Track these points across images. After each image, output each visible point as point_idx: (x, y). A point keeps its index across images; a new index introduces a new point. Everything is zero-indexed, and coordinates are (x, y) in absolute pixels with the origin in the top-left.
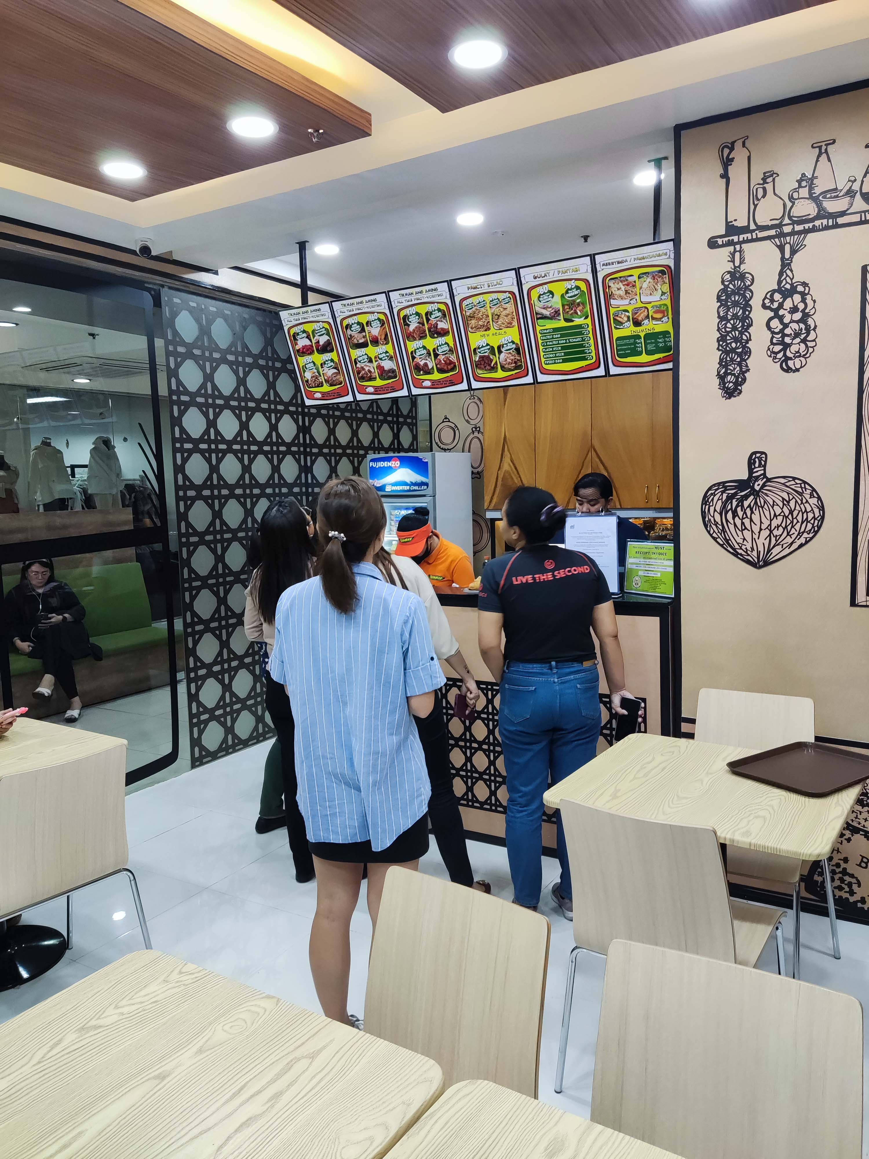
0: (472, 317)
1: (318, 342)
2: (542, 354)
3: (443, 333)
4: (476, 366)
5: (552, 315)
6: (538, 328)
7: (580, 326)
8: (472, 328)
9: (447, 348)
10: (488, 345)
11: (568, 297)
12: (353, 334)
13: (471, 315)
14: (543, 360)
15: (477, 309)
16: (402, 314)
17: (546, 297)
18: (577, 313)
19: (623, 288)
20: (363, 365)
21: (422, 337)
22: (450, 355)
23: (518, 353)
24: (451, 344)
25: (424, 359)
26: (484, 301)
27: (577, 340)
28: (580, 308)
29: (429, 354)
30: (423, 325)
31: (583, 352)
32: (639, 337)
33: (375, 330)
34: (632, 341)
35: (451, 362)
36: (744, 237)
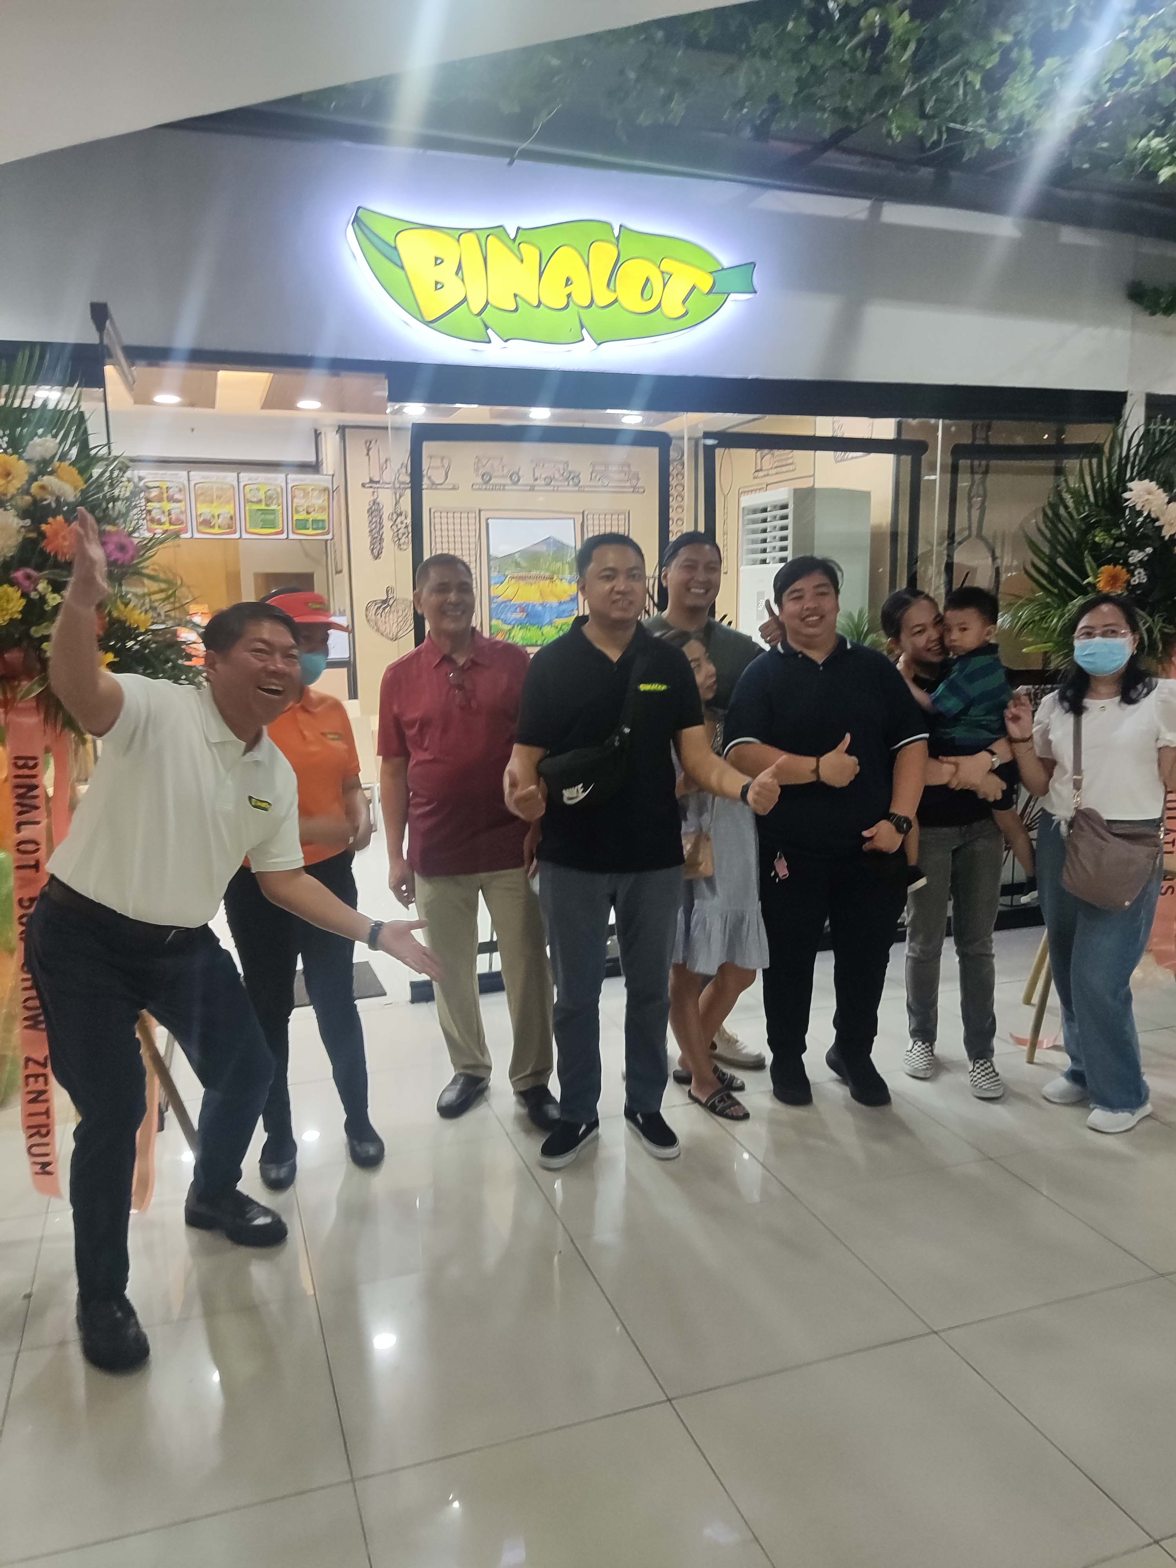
2: (247, 522)
3: (178, 501)
5: (258, 501)
6: (247, 507)
7: (274, 510)
8: (200, 501)
9: (180, 511)
10: (210, 512)
11: (269, 493)
14: (248, 526)
15: (206, 491)
17: (255, 491)
18: (272, 502)
22: (181, 515)
23: (232, 519)
24: (183, 509)
31: (275, 524)
32: (308, 520)
34: (305, 522)
36: (378, 485)
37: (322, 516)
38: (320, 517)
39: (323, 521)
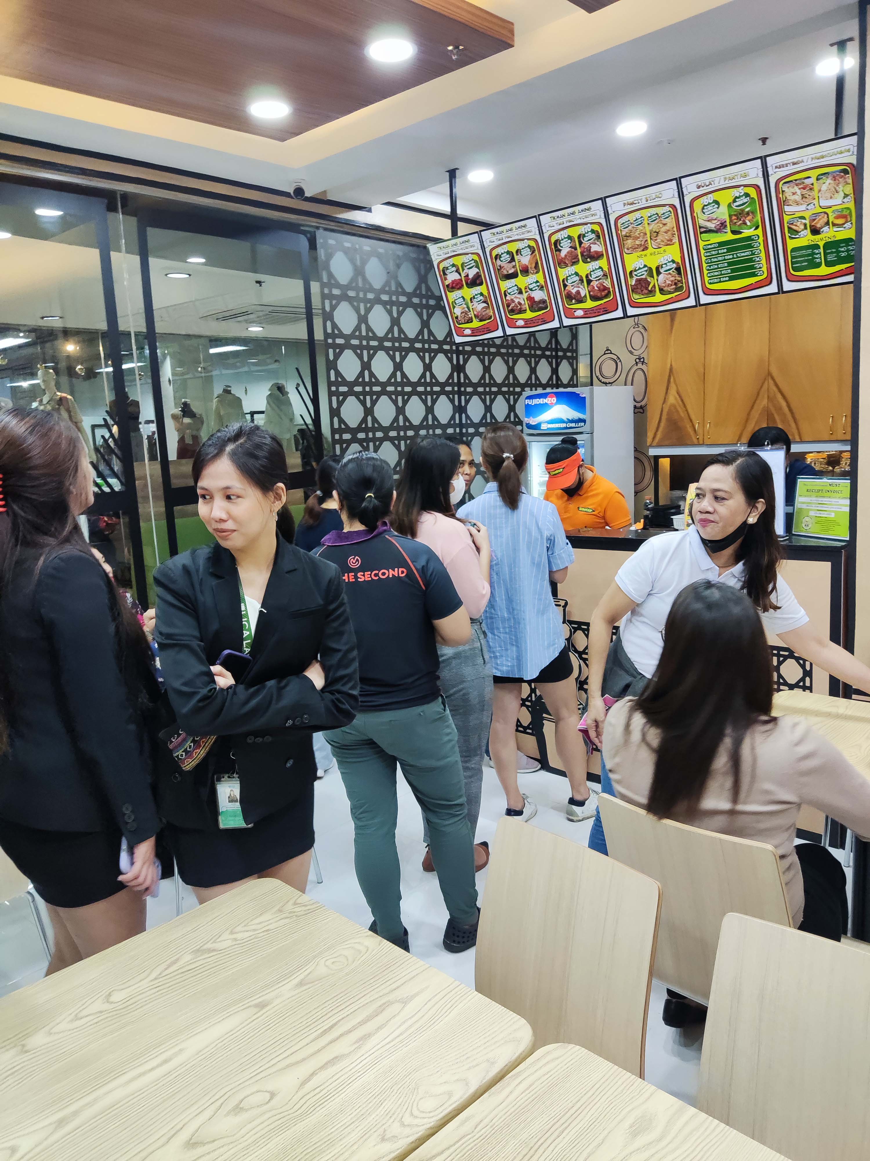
0: (627, 236)
1: (467, 276)
2: (706, 272)
3: (597, 256)
4: (632, 291)
5: (718, 227)
6: (702, 244)
7: (749, 238)
8: (628, 249)
9: (602, 274)
10: (645, 266)
11: (736, 206)
12: (502, 264)
13: (628, 235)
14: (707, 279)
15: (633, 227)
16: (553, 240)
17: (710, 208)
18: (745, 224)
19: (799, 192)
20: (513, 297)
21: (575, 263)
22: (604, 281)
23: (679, 273)
24: (606, 268)
25: (576, 287)
26: (642, 217)
27: (744, 254)
28: (750, 217)
29: (581, 280)
30: (576, 249)
31: (752, 267)
32: (817, 247)
33: (525, 259)
34: (809, 251)
35: (605, 288)
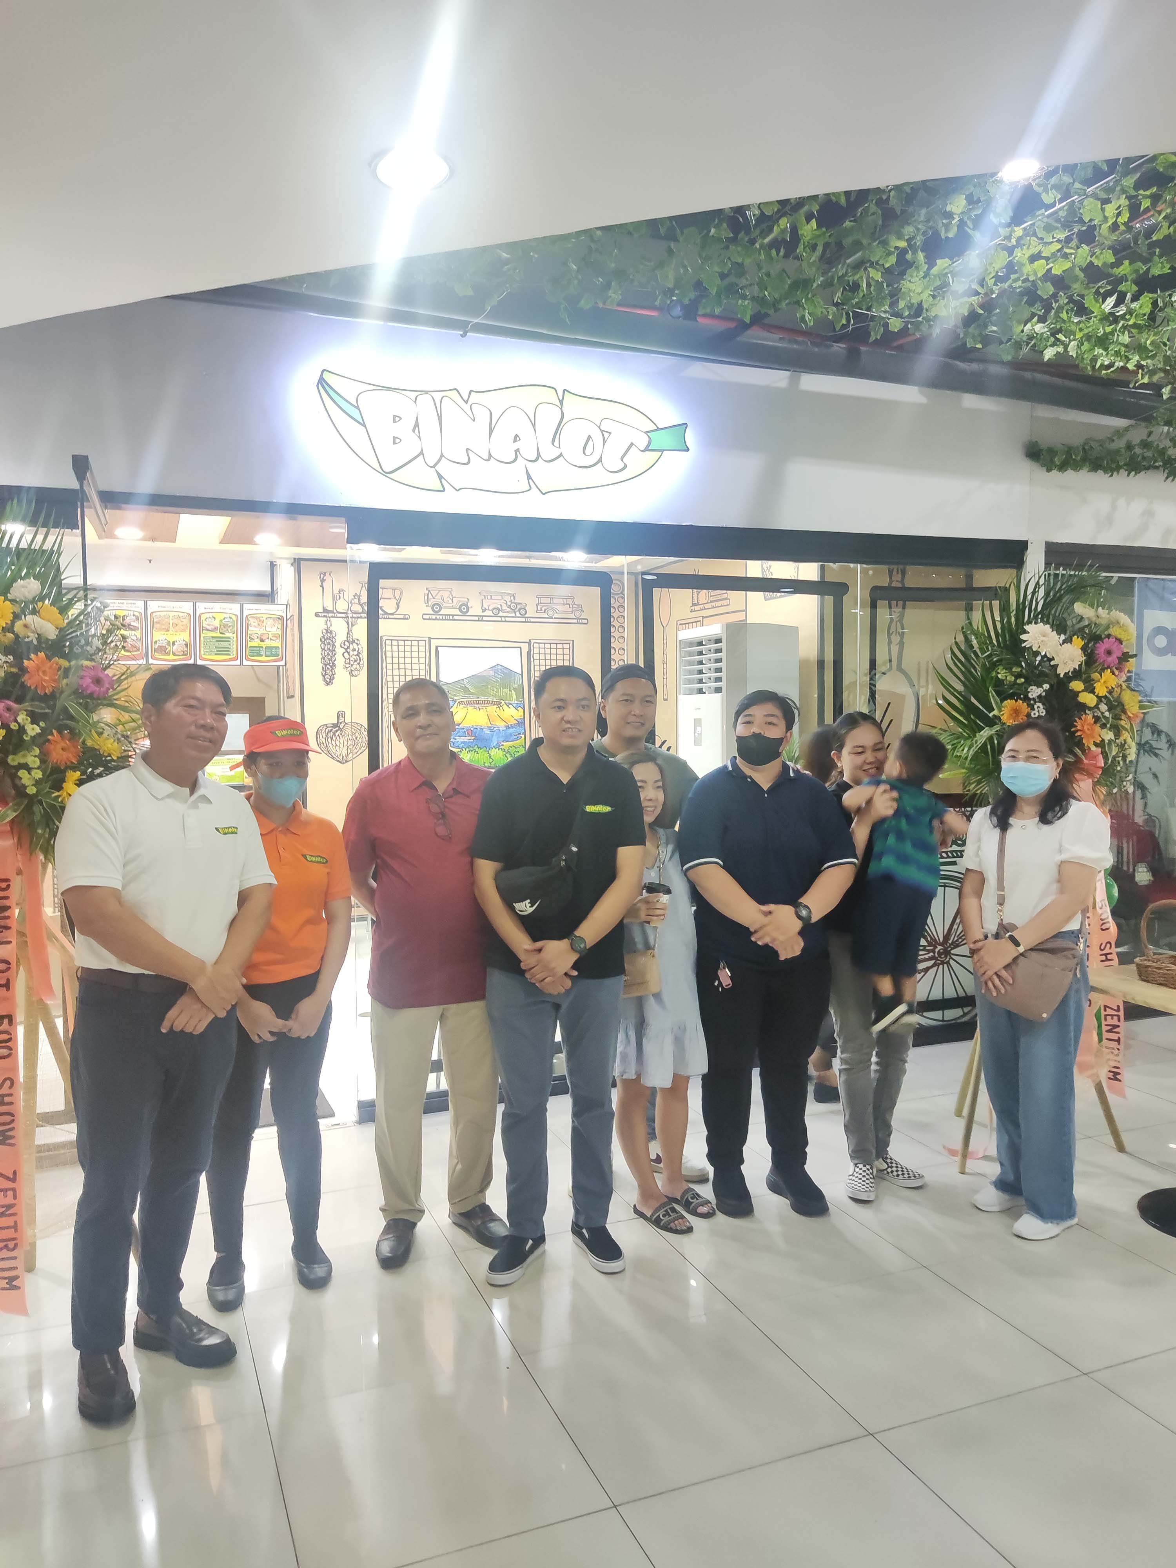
5: (212, 629)
6: (202, 635)
7: (229, 638)
8: (156, 629)
10: (166, 639)
11: (225, 622)
13: (157, 622)
15: (162, 619)
17: (210, 620)
19: (256, 622)
23: (187, 646)
26: (168, 615)
28: (231, 628)
31: (229, 651)
32: (262, 647)
34: (258, 649)
36: (331, 615)
37: (277, 644)
38: (274, 644)
39: (277, 648)
